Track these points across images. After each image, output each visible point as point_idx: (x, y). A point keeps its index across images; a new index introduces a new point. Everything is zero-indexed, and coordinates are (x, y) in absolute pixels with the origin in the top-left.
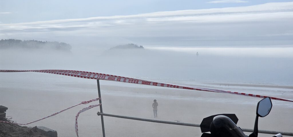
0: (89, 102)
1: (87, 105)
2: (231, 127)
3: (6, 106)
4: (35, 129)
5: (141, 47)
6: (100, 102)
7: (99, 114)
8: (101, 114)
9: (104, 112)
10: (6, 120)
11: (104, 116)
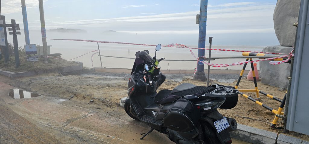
0: (95, 51)
1: (95, 52)
2: (147, 55)
3: (61, 53)
4: (74, 62)
5: (115, 31)
6: (99, 51)
7: (99, 56)
8: (100, 56)
9: (101, 55)
10: (61, 59)
11: (101, 56)
